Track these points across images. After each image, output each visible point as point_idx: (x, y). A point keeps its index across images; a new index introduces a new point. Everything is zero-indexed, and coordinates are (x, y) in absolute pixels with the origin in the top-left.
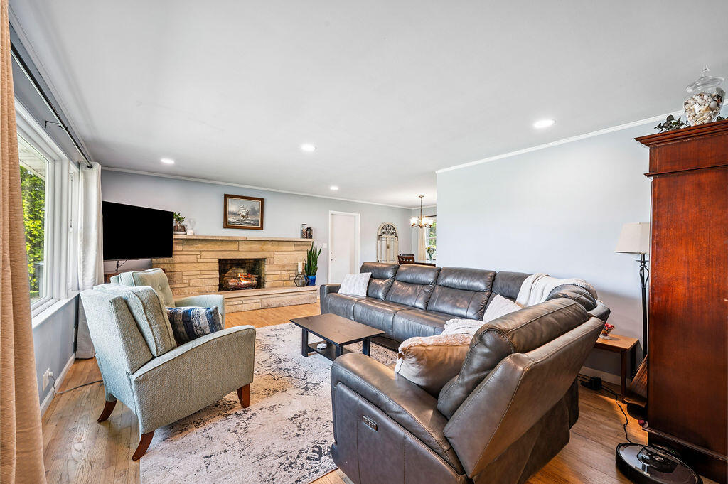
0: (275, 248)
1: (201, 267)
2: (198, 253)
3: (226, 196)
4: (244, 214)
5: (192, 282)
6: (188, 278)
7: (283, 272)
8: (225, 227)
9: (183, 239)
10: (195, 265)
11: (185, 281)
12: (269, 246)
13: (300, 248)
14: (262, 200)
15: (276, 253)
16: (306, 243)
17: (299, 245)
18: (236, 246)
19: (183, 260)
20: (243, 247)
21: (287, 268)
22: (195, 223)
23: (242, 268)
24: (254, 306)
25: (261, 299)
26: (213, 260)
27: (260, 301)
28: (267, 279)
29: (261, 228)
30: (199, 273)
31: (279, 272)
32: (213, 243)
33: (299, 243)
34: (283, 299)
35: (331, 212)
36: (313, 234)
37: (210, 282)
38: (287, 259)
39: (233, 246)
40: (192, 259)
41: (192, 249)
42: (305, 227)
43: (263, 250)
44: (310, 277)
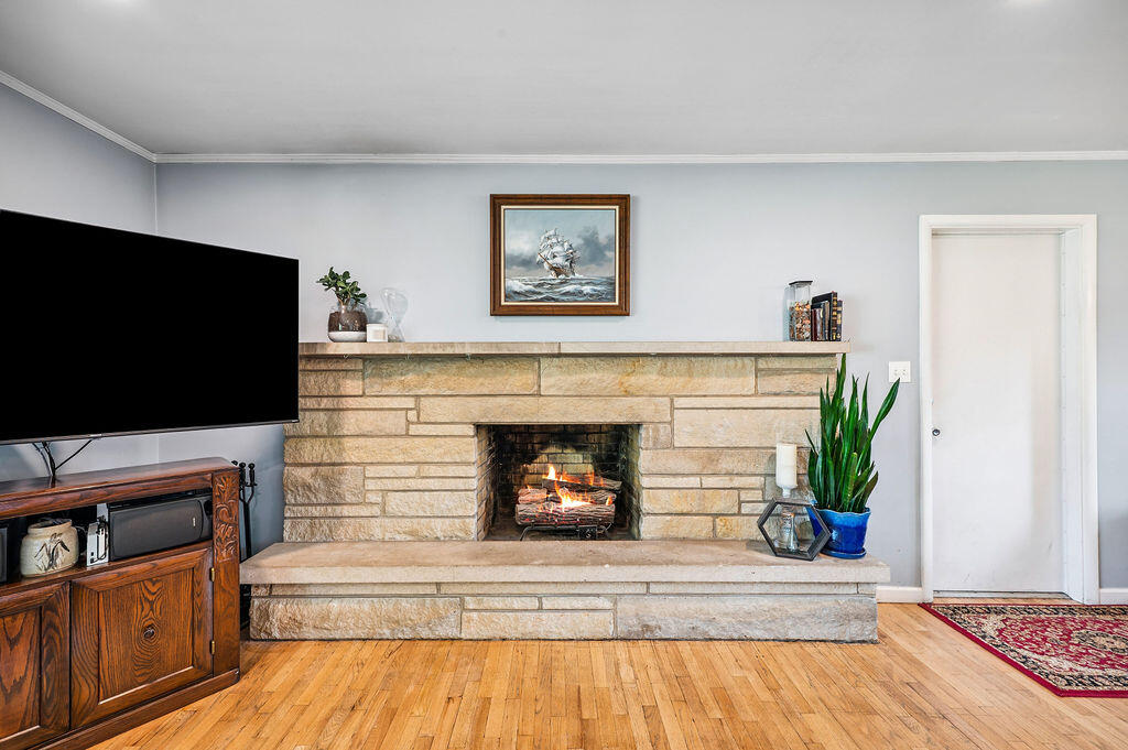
0: (674, 381)
1: (422, 449)
2: (410, 403)
3: (497, 202)
4: (559, 261)
5: (395, 502)
6: (380, 485)
7: (710, 482)
8: (497, 310)
9: (364, 358)
10: (401, 442)
11: (372, 498)
12: (649, 377)
13: (784, 383)
14: (623, 202)
15: (679, 402)
16: (807, 364)
17: (779, 372)
18: (531, 377)
19: (367, 428)
20: (554, 379)
21: (726, 464)
22: (405, 303)
23: (578, 449)
24: (587, 625)
25: (615, 598)
26: (456, 429)
27: (607, 604)
28: (645, 506)
29: (623, 310)
30: (412, 470)
31: (694, 482)
32: (453, 367)
33: (777, 364)
34: (712, 607)
35: (928, 221)
36: (845, 320)
37: (447, 502)
38: (725, 429)
39: (518, 379)
40: (394, 422)
41: (392, 391)
42: (805, 296)
43: (627, 394)
44: (839, 517)
